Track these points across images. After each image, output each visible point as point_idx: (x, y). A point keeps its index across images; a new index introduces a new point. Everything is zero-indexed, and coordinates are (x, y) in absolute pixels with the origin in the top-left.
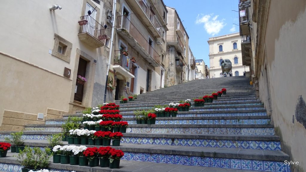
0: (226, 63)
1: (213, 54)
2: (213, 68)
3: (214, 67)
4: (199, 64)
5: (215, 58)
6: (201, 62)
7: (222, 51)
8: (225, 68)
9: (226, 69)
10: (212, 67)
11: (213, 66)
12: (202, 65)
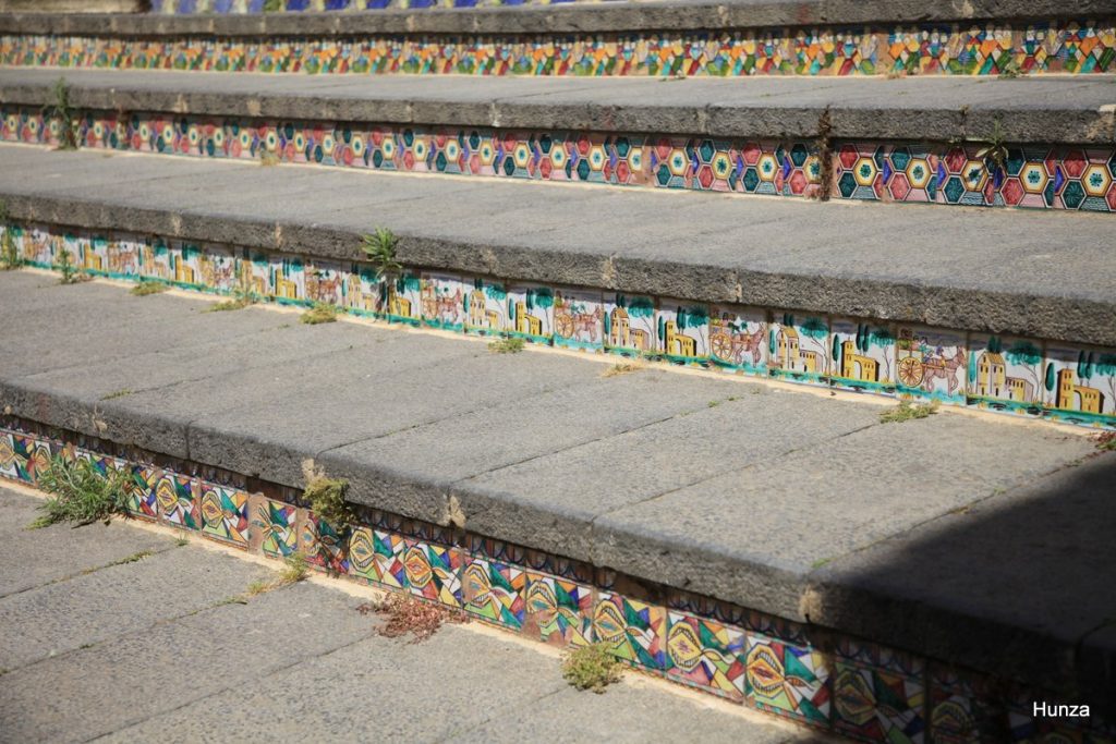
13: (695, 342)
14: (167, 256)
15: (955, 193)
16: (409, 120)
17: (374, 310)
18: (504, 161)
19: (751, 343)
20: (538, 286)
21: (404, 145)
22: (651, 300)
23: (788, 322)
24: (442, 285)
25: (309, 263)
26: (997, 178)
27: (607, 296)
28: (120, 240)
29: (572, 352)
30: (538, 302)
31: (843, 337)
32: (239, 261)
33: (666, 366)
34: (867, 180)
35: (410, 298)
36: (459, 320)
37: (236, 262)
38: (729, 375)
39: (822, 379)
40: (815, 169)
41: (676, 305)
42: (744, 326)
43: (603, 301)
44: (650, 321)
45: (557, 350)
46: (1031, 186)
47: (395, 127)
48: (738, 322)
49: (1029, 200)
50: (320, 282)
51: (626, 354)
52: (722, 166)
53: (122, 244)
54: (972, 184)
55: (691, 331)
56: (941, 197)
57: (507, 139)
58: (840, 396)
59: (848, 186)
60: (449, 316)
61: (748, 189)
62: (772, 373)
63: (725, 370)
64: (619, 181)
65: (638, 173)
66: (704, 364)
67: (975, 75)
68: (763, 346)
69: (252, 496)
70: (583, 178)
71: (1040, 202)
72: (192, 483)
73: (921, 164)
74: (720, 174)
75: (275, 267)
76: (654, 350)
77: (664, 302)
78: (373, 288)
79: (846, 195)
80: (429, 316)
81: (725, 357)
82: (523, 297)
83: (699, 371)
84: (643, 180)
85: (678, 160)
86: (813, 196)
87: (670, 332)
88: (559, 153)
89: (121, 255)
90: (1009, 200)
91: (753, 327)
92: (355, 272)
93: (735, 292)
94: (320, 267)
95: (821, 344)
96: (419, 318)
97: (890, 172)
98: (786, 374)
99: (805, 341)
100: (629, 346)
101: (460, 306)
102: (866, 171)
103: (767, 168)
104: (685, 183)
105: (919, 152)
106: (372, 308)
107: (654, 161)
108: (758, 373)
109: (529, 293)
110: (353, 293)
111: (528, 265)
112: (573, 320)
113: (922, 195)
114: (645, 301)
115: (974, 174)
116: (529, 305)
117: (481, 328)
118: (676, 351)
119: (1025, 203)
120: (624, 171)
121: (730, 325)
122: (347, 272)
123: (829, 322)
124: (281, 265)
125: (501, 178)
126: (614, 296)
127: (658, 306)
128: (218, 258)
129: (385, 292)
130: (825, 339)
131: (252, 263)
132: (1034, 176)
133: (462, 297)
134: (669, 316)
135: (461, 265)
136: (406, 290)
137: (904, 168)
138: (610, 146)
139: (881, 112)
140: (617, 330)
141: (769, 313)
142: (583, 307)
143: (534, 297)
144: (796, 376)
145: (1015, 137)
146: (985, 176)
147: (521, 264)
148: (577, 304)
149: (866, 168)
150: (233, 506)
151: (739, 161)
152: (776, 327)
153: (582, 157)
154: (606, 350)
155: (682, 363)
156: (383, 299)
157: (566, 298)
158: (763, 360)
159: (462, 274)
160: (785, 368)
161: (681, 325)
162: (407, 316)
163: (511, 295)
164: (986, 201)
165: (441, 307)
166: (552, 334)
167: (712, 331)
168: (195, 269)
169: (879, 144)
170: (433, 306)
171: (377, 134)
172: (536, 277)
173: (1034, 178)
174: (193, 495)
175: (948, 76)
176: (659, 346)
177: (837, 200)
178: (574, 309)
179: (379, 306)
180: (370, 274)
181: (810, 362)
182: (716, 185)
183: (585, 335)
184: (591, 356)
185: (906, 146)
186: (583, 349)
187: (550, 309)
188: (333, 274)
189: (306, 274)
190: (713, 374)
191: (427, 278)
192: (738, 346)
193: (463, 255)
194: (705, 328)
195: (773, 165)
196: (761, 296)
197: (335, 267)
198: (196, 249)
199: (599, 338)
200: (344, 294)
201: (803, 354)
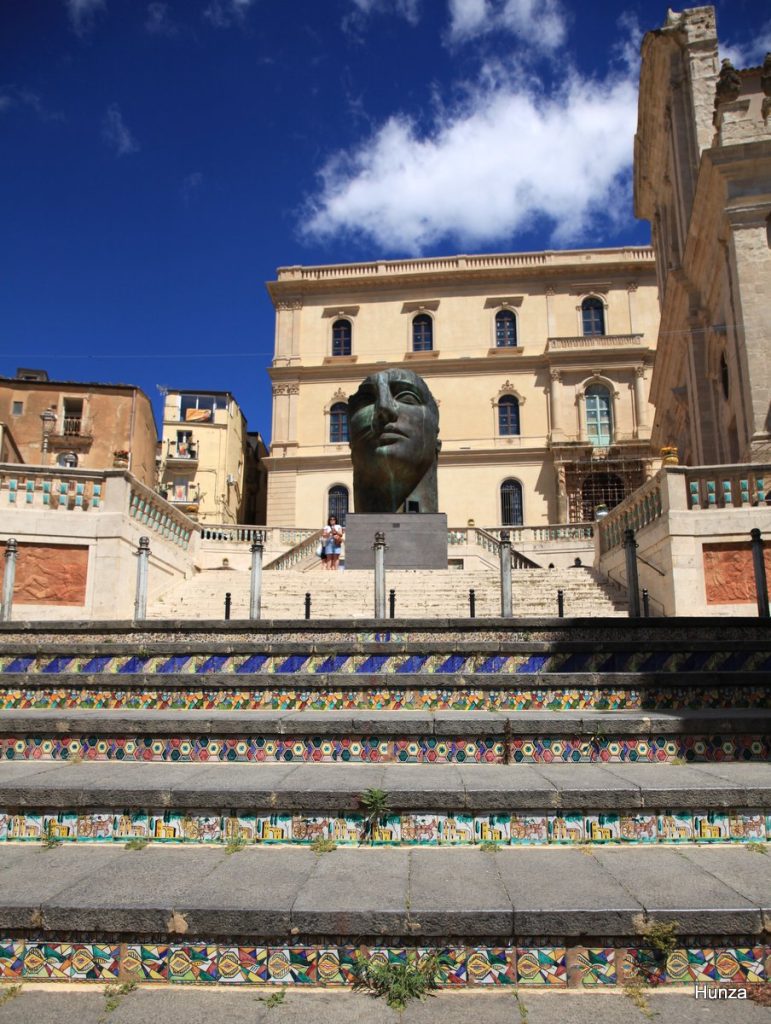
0: (396, 406)
1: (294, 364)
2: (292, 453)
3: (295, 445)
4: (209, 420)
5: (305, 389)
6: (222, 406)
7: (348, 352)
8: (385, 449)
9: (392, 456)
10: (285, 446)
11: (292, 440)
12: (225, 427)
13: (611, 831)
14: (146, 821)
15: (577, 757)
16: (209, 731)
17: (359, 839)
18: (284, 753)
19: (647, 827)
20: (499, 812)
21: (199, 745)
22: (581, 812)
23: (668, 813)
24: (419, 818)
25: (297, 815)
26: (597, 750)
27: (550, 812)
28: (93, 814)
29: (525, 846)
30: (498, 821)
31: (700, 818)
32: (225, 819)
33: (593, 846)
34: (530, 753)
35: (392, 829)
36: (435, 837)
37: (222, 820)
38: (634, 845)
39: (689, 840)
40: (499, 749)
41: (598, 812)
42: (642, 819)
43: (547, 816)
44: (581, 823)
45: (513, 846)
46: (613, 753)
47: (192, 736)
48: (638, 817)
49: (613, 759)
50: (307, 826)
51: (564, 843)
52: (442, 750)
53: (96, 816)
54: (585, 753)
55: (608, 826)
56: (570, 760)
57: (287, 740)
58: (703, 847)
59: (519, 757)
60: (425, 836)
61: (460, 761)
62: (660, 841)
63: (631, 843)
64: (372, 760)
65: (385, 756)
66: (617, 842)
67: (466, 710)
68: (654, 828)
69: (570, 950)
70: (346, 759)
71: (618, 759)
72: (507, 952)
73: (558, 745)
74: (441, 754)
75: (262, 820)
76: (584, 838)
77: (590, 812)
78: (357, 826)
79: (518, 761)
80: (407, 838)
81: (630, 837)
82: (487, 820)
83: (613, 846)
84: (387, 759)
85: (413, 748)
86: (499, 762)
87: (594, 827)
88: (327, 747)
89: (93, 824)
90: (603, 759)
91: (647, 819)
92: (341, 816)
93: (640, 802)
94: (308, 817)
95: (688, 823)
96: (399, 839)
97: (542, 750)
98: (669, 841)
99: (679, 822)
100: (566, 838)
101: (435, 829)
102: (528, 749)
103: (471, 750)
104: (418, 759)
105: (556, 739)
106: (356, 837)
107: (396, 749)
108: (652, 842)
109: (492, 816)
110: (338, 832)
111: (496, 800)
112: (525, 828)
113: (560, 759)
114: (575, 813)
115: (585, 749)
116: (492, 823)
117: (452, 840)
118: (598, 836)
119: (612, 760)
120: (375, 755)
121: (633, 820)
122: (334, 818)
123: (692, 811)
124: (269, 819)
125: (282, 763)
126: (555, 812)
127: (586, 815)
128: (202, 819)
129: (369, 828)
130: (690, 820)
131: (239, 819)
132: (614, 748)
133: (437, 824)
134: (594, 819)
135: (442, 804)
136: (388, 824)
137: (549, 747)
138: (365, 743)
139: (538, 722)
140: (558, 831)
141: (657, 811)
142: (533, 820)
143: (496, 818)
144: (674, 840)
145: (607, 732)
146: (591, 749)
147: (490, 800)
148: (528, 819)
149: (528, 748)
150: (551, 960)
151: (453, 747)
152: (661, 818)
153: (346, 748)
154: (550, 842)
155: (603, 843)
156: (367, 831)
157: (520, 816)
158: (654, 835)
159: (437, 811)
160: (668, 837)
161: (601, 823)
162: (388, 839)
163: (476, 819)
164: (593, 760)
165: (419, 832)
166: (509, 837)
167: (621, 824)
168: (177, 827)
169: (535, 737)
170: (412, 832)
171: (175, 740)
172: (502, 806)
173: (614, 749)
174: (509, 960)
175: (453, 710)
176: (587, 836)
177: (513, 764)
178: (525, 822)
179: (363, 836)
180: (354, 817)
181: (682, 833)
182: (439, 760)
183: (535, 836)
184: (538, 846)
185: (550, 737)
186: (534, 844)
187: (508, 825)
188: (320, 820)
189: (293, 823)
190: (624, 846)
191: (407, 815)
192: (638, 830)
193: (444, 799)
194: (617, 823)
195: (474, 748)
196: (655, 802)
197: (323, 816)
198: (178, 814)
199: (545, 836)
200: (330, 832)
201: (678, 829)
